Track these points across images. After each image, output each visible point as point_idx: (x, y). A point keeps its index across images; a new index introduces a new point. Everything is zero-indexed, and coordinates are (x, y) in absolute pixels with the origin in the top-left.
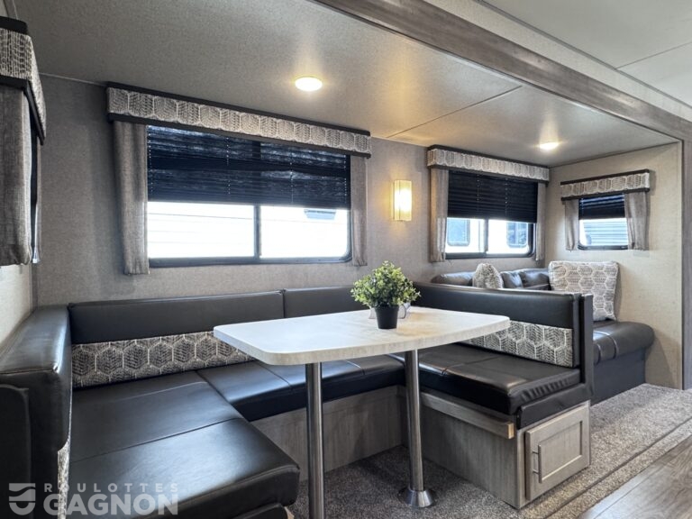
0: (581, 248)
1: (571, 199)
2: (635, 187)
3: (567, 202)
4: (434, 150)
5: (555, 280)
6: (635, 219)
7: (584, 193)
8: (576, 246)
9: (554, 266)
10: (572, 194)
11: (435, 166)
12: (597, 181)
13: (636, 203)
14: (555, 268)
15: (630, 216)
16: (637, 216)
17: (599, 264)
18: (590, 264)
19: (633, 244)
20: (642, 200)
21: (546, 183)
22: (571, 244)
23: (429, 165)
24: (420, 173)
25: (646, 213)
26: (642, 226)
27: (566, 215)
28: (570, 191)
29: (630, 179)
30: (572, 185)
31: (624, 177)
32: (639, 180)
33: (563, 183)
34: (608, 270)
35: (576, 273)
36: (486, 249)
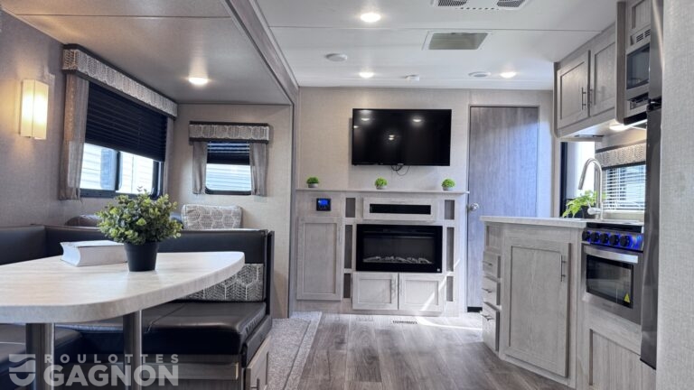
0: (209, 192)
1: (200, 140)
2: (259, 138)
3: (196, 143)
4: (75, 51)
5: (189, 225)
6: (258, 168)
7: (214, 136)
8: (203, 191)
9: (188, 209)
10: (201, 135)
11: (74, 72)
12: (227, 127)
13: (259, 153)
14: (190, 212)
15: (254, 164)
16: (260, 165)
17: (227, 208)
18: (221, 208)
19: (256, 191)
20: (263, 151)
21: (174, 119)
22: (198, 187)
23: (65, 68)
24: (53, 77)
25: (266, 162)
26: (263, 174)
27: (194, 155)
28: (199, 132)
29: (255, 130)
30: (202, 126)
31: (250, 127)
32: (262, 132)
33: (192, 123)
34: (235, 214)
35: (209, 218)
36: (117, 188)
